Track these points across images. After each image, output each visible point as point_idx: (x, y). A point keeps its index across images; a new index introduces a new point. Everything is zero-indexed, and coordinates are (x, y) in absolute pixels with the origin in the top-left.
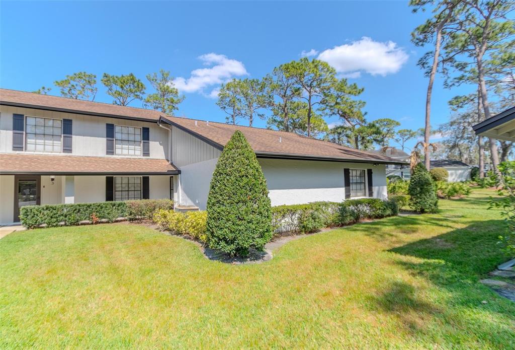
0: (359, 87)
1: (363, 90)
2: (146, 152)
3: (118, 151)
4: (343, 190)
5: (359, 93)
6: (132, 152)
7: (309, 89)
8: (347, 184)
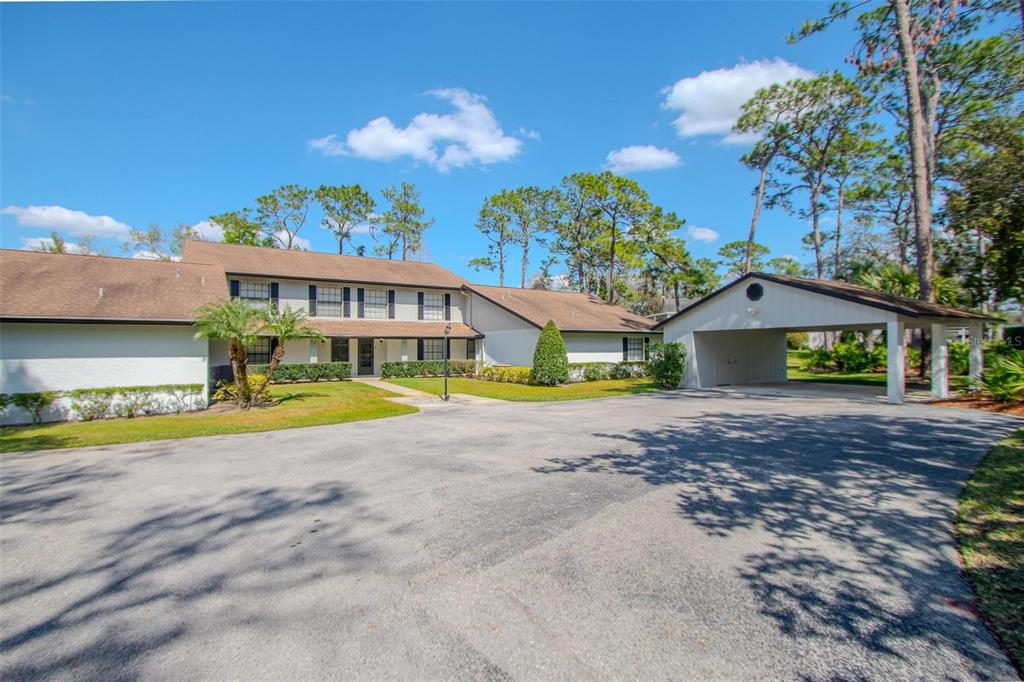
0: (680, 218)
1: (684, 222)
2: (448, 317)
3: (425, 316)
4: (621, 354)
5: (679, 227)
6: (435, 317)
7: (613, 213)
8: (625, 349)
